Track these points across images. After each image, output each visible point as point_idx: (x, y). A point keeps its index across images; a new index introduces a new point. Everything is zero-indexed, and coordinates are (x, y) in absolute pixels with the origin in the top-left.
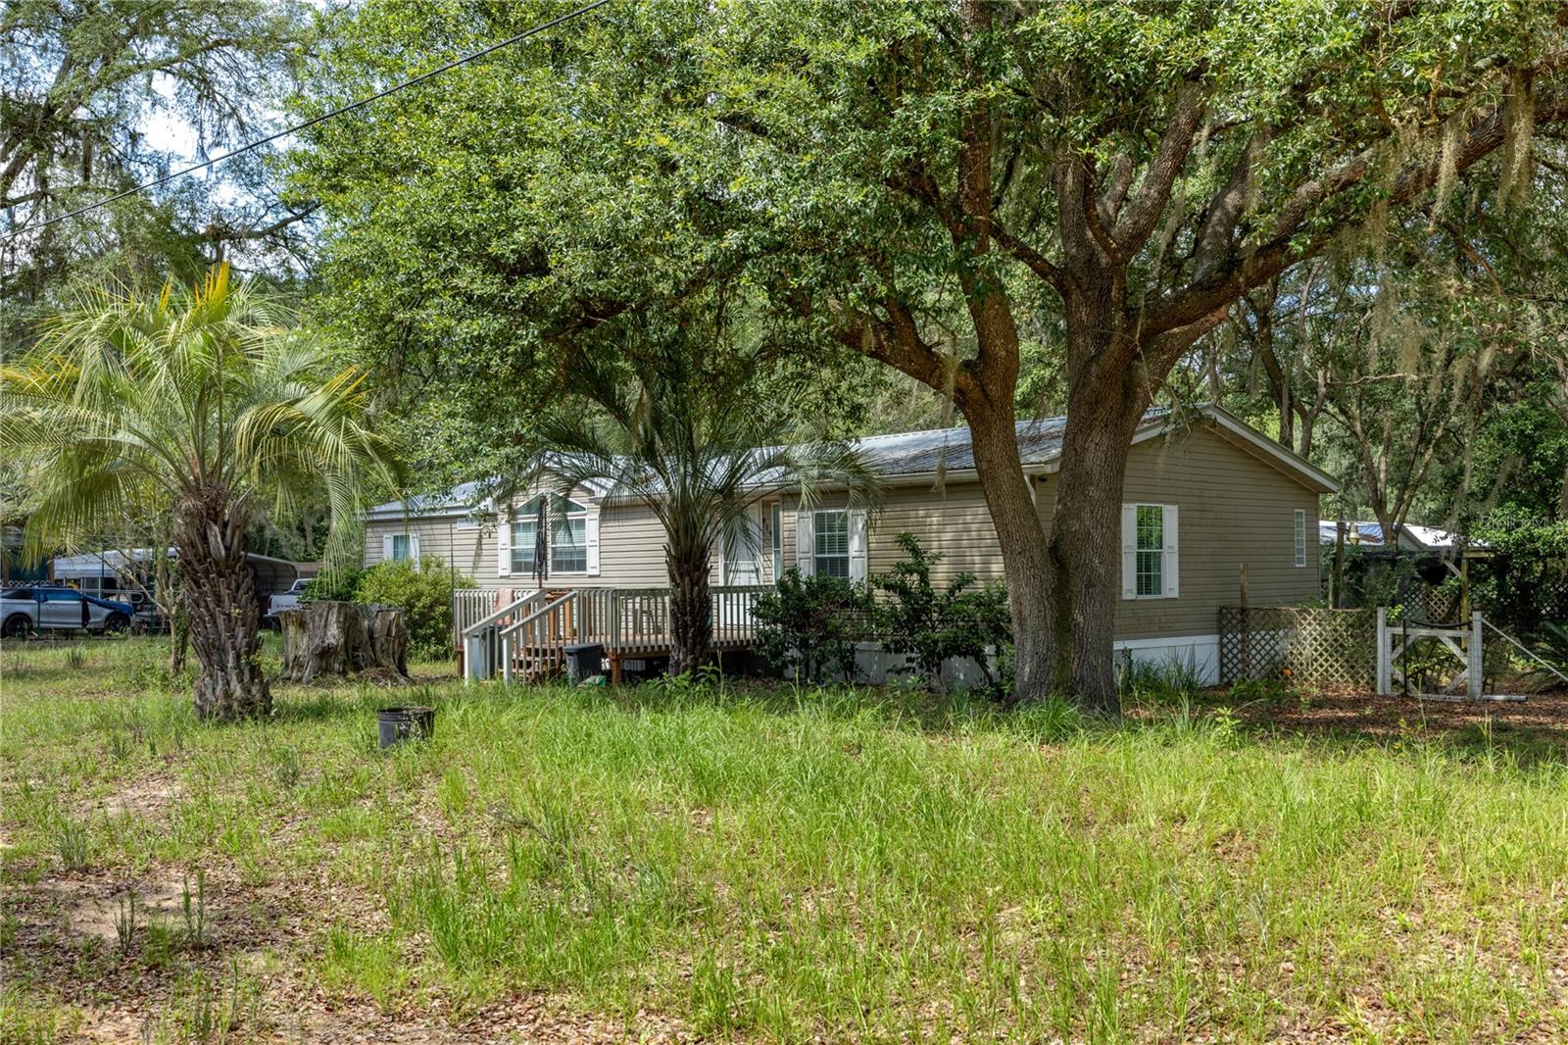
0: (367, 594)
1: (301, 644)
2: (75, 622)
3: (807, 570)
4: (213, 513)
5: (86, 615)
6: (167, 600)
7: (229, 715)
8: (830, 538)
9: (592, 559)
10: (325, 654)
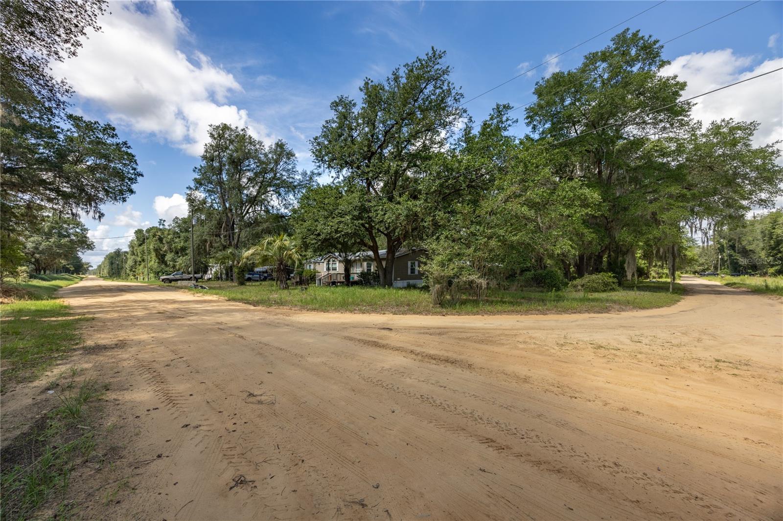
0: (304, 274)
1: (294, 281)
2: (258, 279)
3: (366, 271)
4: (281, 263)
5: (260, 277)
6: (275, 275)
7: (284, 289)
8: (369, 266)
9: (337, 269)
10: (297, 283)
